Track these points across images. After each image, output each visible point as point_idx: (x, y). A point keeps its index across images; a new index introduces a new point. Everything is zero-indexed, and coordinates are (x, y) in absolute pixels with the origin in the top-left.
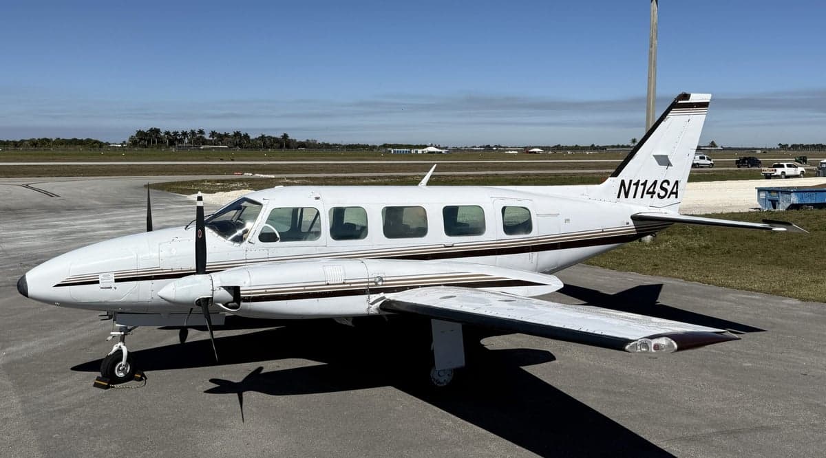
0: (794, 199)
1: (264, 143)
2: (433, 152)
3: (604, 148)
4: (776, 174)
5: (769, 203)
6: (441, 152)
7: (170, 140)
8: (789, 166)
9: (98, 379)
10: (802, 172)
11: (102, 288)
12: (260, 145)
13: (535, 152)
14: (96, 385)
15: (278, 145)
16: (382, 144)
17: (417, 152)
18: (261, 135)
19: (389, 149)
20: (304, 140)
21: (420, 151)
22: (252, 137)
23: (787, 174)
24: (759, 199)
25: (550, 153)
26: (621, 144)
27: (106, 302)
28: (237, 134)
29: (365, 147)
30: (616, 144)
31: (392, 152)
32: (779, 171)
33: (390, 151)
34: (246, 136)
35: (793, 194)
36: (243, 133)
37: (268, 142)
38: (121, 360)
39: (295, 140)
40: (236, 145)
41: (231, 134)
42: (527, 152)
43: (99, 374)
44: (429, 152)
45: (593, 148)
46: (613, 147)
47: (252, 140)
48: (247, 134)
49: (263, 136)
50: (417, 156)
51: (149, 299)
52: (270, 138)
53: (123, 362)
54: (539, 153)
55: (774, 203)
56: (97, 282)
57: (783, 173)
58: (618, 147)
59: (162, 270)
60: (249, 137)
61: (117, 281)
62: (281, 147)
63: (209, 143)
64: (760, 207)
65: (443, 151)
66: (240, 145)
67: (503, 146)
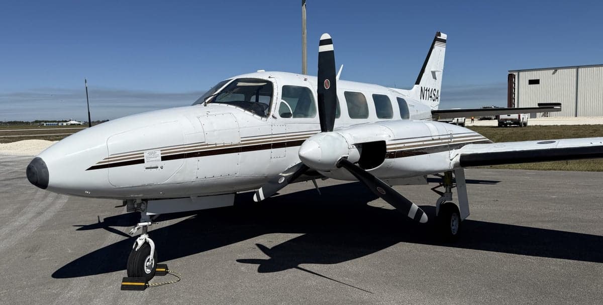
2: (74, 124)
6: (80, 124)
9: (125, 280)
11: (147, 168)
14: (124, 288)
16: (34, 121)
17: (63, 124)
19: (42, 123)
21: (65, 124)
27: (150, 185)
31: (45, 125)
33: (43, 124)
38: (149, 254)
43: (124, 273)
44: (72, 124)
50: (62, 126)
51: (193, 178)
53: (151, 256)
56: (142, 161)
59: (207, 145)
61: (164, 158)
65: (81, 124)
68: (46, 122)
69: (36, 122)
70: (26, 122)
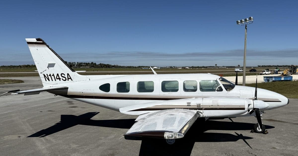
0: (274, 79)
1: (101, 66)
2: (156, 69)
3: (207, 67)
4: (263, 73)
5: (267, 80)
6: (158, 69)
7: (70, 65)
8: (267, 71)
10: (270, 73)
12: (100, 66)
13: (187, 69)
15: (106, 66)
16: (138, 66)
18: (100, 63)
19: (142, 68)
20: (113, 65)
22: (97, 64)
23: (266, 73)
24: (264, 80)
25: (191, 69)
26: (211, 66)
28: (92, 63)
29: (133, 67)
30: (210, 66)
32: (264, 73)
34: (95, 64)
35: (273, 78)
36: (94, 63)
37: (102, 66)
39: (111, 65)
40: (92, 67)
41: (90, 63)
42: (185, 68)
45: (203, 67)
46: (209, 67)
47: (97, 65)
48: (95, 63)
49: (101, 64)
52: (103, 64)
54: (188, 69)
55: (268, 80)
57: (265, 73)
58: (211, 67)
60: (96, 64)
62: (107, 67)
63: (83, 66)
64: (265, 82)
66: (93, 66)
67: (176, 67)
68: (144, 67)
69: (139, 67)
70: (135, 67)
